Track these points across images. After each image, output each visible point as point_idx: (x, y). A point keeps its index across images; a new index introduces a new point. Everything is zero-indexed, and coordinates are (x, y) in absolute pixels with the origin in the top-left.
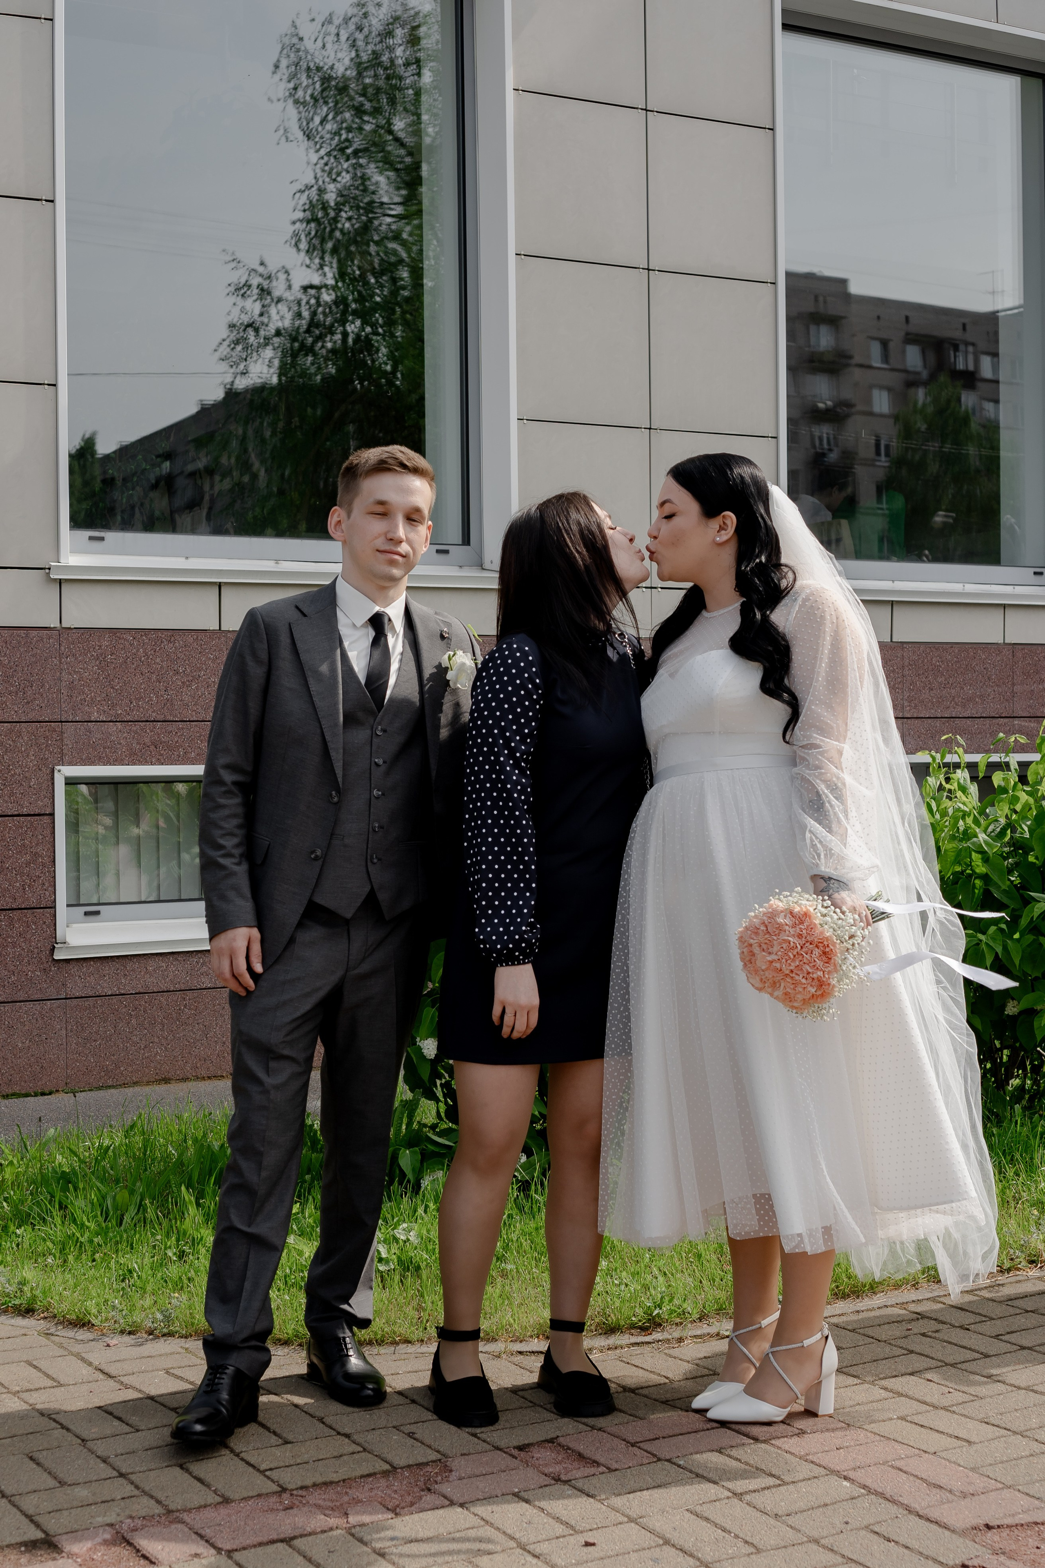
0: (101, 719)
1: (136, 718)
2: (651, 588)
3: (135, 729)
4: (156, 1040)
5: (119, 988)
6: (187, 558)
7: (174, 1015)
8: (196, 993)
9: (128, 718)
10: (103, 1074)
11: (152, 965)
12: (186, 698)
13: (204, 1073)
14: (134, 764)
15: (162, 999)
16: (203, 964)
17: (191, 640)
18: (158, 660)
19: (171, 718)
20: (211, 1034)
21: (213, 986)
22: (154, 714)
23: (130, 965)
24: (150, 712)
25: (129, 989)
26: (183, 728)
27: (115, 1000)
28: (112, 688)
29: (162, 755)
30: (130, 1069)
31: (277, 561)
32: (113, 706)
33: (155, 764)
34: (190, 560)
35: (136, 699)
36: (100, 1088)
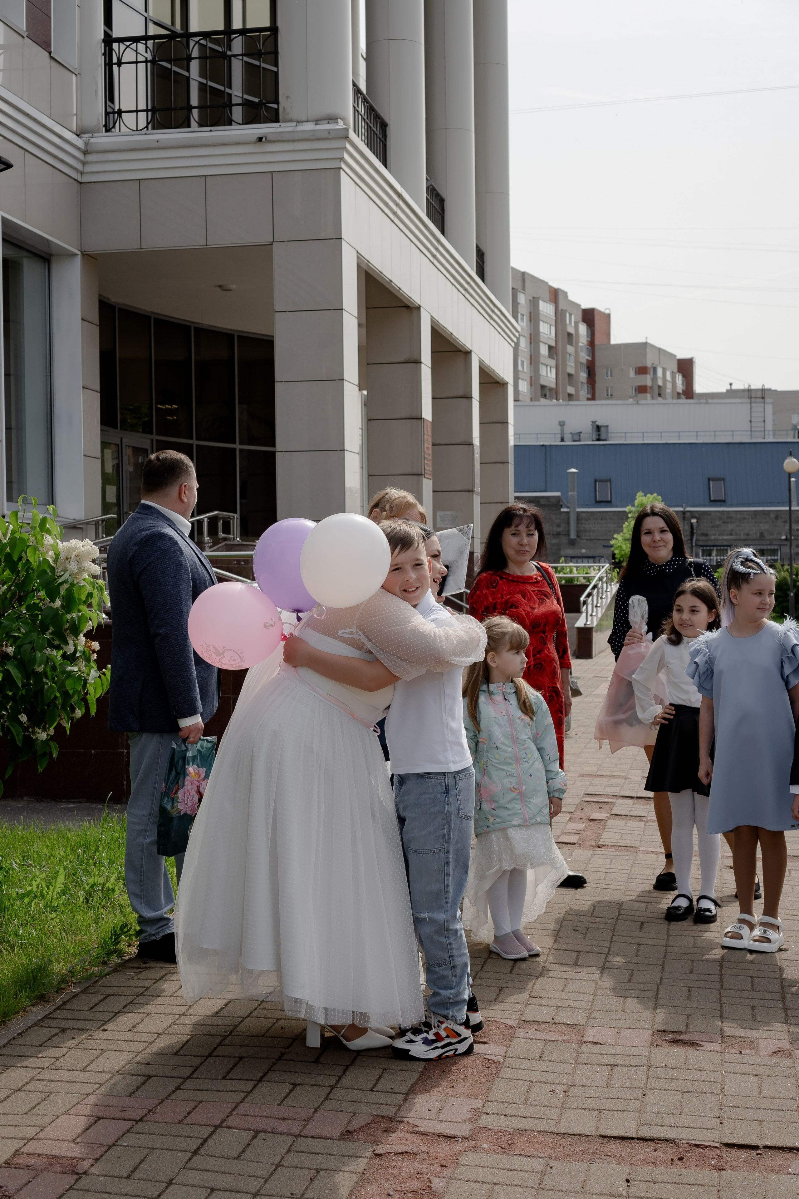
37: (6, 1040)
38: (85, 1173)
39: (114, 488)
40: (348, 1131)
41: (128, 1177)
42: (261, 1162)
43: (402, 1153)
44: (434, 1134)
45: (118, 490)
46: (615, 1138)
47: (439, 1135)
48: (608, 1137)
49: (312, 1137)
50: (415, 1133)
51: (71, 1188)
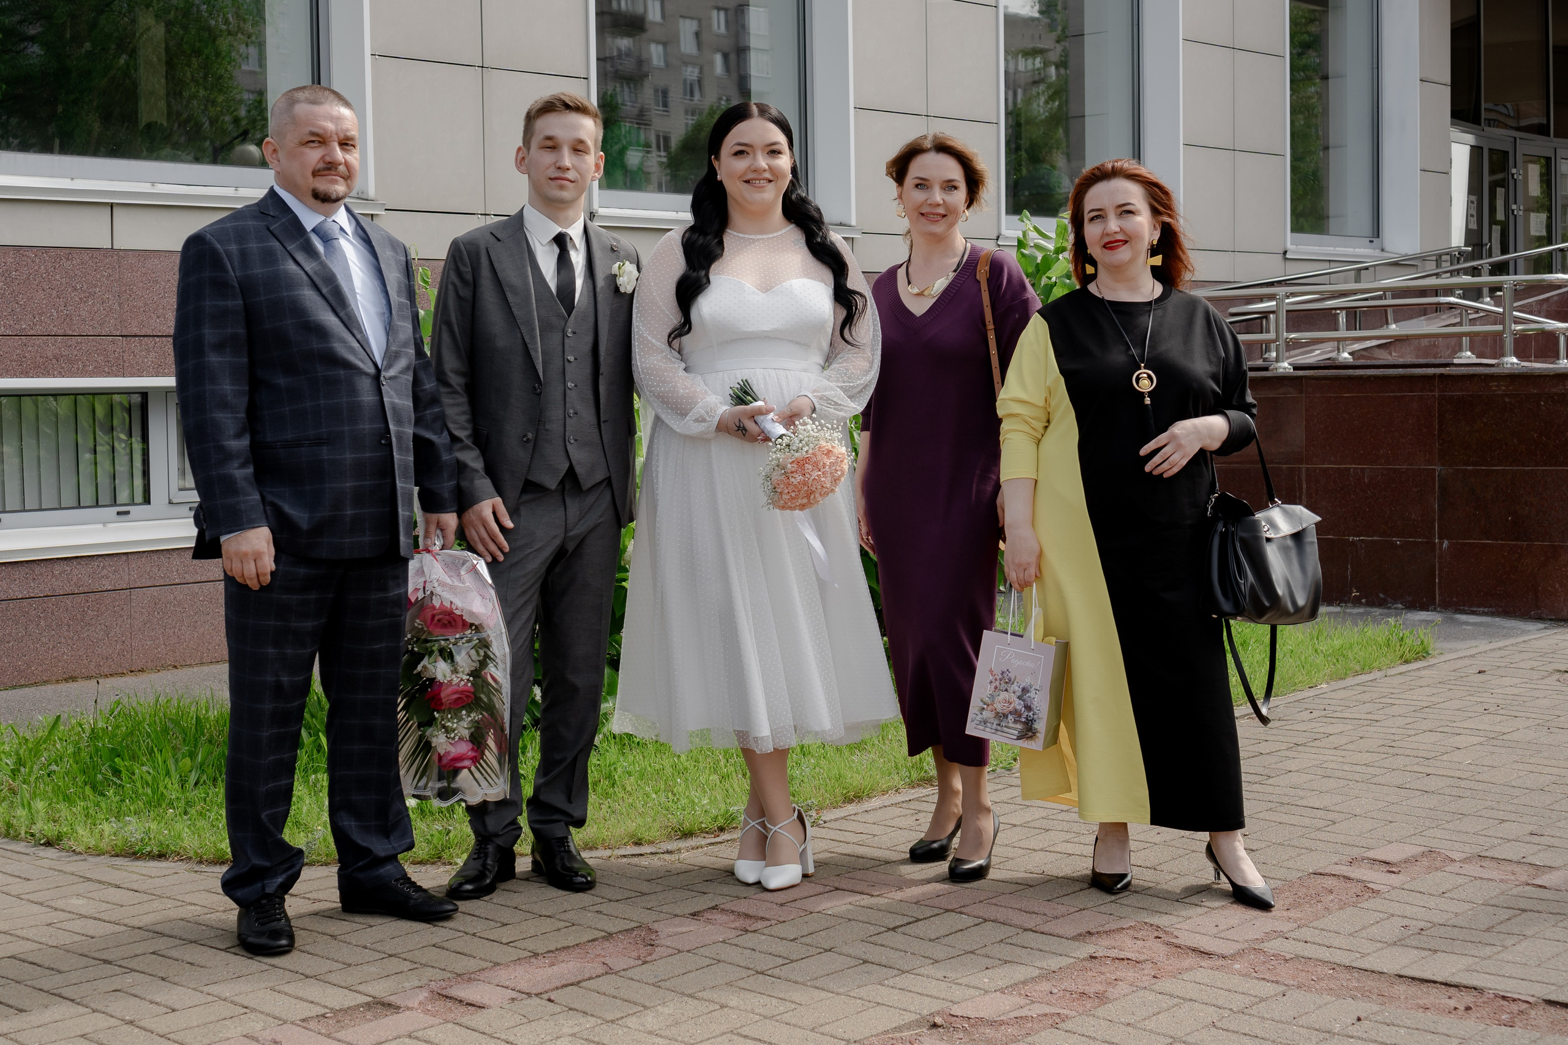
0: (9, 332)
1: (39, 333)
2: (485, 215)
3: (37, 342)
4: (63, 640)
5: (28, 592)
6: (72, 179)
7: (79, 616)
8: (98, 595)
9: (32, 332)
10: (16, 674)
11: (58, 569)
12: (83, 313)
13: (106, 671)
14: (38, 377)
15: (68, 601)
16: (103, 568)
17: (87, 258)
18: (58, 277)
19: (70, 333)
20: (112, 634)
21: (113, 588)
22: (55, 329)
23: (38, 569)
24: (51, 327)
25: (37, 592)
26: (81, 343)
27: (25, 602)
28: (17, 303)
29: (63, 368)
30: (40, 669)
31: (153, 184)
32: (18, 320)
33: (57, 377)
34: (76, 181)
35: (38, 314)
36: (14, 687)
37: (843, 815)
38: (755, 931)
39: (1543, 216)
40: (1089, 933)
41: (791, 941)
42: (955, 947)
43: (1123, 959)
44: (1189, 948)
45: (1549, 218)
46: (1413, 979)
47: (1194, 950)
48: (1405, 977)
49: (1042, 933)
50: (1168, 944)
51: (724, 942)
